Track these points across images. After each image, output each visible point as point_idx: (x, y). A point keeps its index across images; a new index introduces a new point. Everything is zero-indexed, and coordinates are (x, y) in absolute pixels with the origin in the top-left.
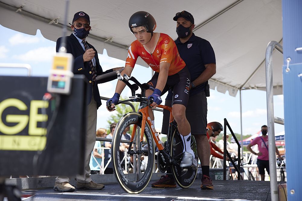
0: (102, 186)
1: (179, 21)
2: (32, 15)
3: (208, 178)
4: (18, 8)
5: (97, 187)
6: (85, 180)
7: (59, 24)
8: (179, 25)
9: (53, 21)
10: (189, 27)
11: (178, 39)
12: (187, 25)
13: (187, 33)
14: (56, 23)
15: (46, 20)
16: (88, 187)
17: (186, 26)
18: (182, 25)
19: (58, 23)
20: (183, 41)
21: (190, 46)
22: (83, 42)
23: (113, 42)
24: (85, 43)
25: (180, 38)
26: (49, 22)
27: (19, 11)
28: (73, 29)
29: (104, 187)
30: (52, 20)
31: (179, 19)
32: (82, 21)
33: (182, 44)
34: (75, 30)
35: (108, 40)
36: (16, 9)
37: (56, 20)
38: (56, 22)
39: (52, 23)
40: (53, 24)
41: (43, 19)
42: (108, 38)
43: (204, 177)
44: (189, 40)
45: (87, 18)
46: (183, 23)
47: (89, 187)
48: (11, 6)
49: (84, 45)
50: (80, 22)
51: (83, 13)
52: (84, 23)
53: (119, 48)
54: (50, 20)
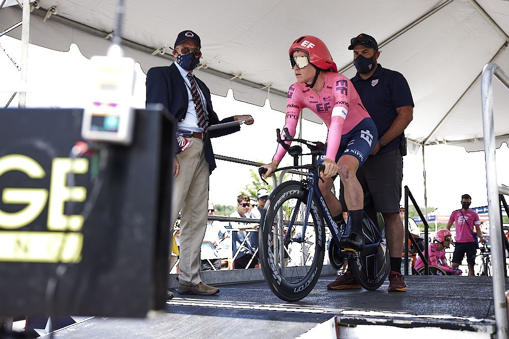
0: (215, 289)
1: (357, 51)
2: (128, 42)
3: (398, 275)
4: (108, 33)
5: (208, 291)
6: (191, 280)
7: (166, 55)
8: (357, 56)
9: (158, 51)
10: (372, 56)
11: (358, 74)
12: (369, 54)
13: (370, 66)
14: (162, 54)
15: (148, 49)
16: (195, 290)
17: (367, 56)
18: (363, 55)
19: (165, 53)
20: (365, 77)
21: (375, 82)
22: (189, 75)
23: (242, 79)
24: (191, 77)
25: (360, 74)
26: (152, 53)
27: (110, 37)
28: (176, 56)
29: (218, 291)
30: (156, 50)
31: (356, 47)
32: (190, 45)
33: (363, 80)
34: (179, 57)
35: (237, 76)
36: (105, 34)
37: (162, 49)
38: (162, 52)
39: (156, 53)
40: (158, 55)
41: (144, 48)
42: (236, 74)
43: (392, 274)
44: (373, 74)
45: (196, 40)
46: (363, 52)
47: (197, 291)
48: (98, 30)
49: (190, 81)
50: (187, 46)
51: (190, 32)
52: (192, 47)
53: (251, 87)
54: (154, 49)
